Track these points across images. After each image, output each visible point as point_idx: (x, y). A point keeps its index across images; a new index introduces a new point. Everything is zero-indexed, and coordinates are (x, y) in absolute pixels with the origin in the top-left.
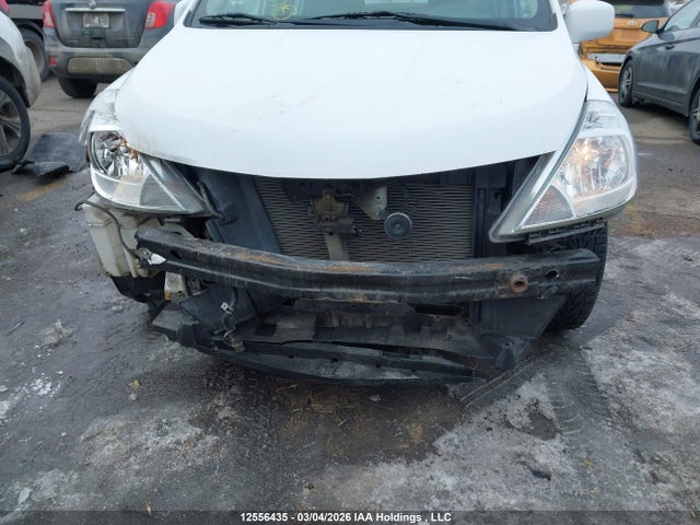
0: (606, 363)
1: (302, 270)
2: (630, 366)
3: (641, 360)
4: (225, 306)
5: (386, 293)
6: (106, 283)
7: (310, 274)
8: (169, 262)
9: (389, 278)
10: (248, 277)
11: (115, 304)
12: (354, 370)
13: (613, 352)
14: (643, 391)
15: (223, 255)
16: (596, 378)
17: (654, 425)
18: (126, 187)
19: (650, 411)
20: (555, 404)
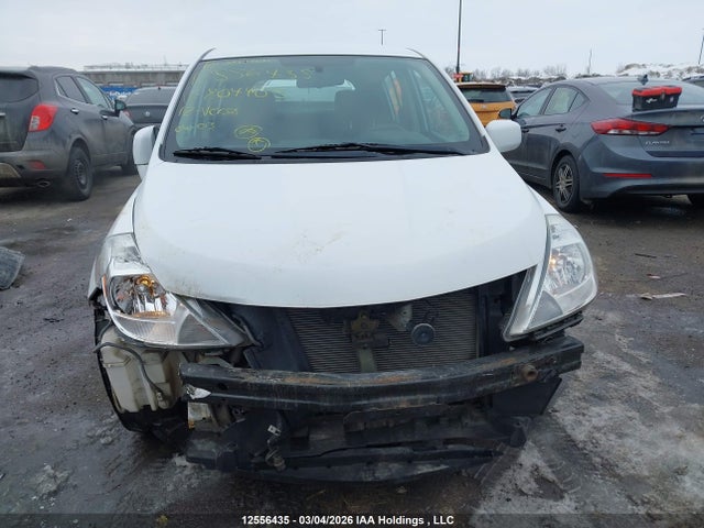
0: (575, 422)
1: (353, 386)
2: (595, 421)
3: (601, 415)
4: (272, 429)
5: (426, 396)
6: (79, 415)
7: (361, 389)
8: (214, 394)
9: (429, 384)
10: (300, 399)
11: (100, 436)
12: (390, 470)
13: (576, 411)
14: (613, 443)
15: (273, 381)
16: (573, 437)
17: (632, 472)
18: (162, 325)
19: (624, 460)
20: (551, 466)
